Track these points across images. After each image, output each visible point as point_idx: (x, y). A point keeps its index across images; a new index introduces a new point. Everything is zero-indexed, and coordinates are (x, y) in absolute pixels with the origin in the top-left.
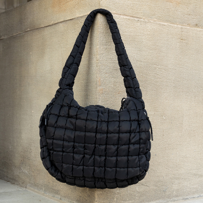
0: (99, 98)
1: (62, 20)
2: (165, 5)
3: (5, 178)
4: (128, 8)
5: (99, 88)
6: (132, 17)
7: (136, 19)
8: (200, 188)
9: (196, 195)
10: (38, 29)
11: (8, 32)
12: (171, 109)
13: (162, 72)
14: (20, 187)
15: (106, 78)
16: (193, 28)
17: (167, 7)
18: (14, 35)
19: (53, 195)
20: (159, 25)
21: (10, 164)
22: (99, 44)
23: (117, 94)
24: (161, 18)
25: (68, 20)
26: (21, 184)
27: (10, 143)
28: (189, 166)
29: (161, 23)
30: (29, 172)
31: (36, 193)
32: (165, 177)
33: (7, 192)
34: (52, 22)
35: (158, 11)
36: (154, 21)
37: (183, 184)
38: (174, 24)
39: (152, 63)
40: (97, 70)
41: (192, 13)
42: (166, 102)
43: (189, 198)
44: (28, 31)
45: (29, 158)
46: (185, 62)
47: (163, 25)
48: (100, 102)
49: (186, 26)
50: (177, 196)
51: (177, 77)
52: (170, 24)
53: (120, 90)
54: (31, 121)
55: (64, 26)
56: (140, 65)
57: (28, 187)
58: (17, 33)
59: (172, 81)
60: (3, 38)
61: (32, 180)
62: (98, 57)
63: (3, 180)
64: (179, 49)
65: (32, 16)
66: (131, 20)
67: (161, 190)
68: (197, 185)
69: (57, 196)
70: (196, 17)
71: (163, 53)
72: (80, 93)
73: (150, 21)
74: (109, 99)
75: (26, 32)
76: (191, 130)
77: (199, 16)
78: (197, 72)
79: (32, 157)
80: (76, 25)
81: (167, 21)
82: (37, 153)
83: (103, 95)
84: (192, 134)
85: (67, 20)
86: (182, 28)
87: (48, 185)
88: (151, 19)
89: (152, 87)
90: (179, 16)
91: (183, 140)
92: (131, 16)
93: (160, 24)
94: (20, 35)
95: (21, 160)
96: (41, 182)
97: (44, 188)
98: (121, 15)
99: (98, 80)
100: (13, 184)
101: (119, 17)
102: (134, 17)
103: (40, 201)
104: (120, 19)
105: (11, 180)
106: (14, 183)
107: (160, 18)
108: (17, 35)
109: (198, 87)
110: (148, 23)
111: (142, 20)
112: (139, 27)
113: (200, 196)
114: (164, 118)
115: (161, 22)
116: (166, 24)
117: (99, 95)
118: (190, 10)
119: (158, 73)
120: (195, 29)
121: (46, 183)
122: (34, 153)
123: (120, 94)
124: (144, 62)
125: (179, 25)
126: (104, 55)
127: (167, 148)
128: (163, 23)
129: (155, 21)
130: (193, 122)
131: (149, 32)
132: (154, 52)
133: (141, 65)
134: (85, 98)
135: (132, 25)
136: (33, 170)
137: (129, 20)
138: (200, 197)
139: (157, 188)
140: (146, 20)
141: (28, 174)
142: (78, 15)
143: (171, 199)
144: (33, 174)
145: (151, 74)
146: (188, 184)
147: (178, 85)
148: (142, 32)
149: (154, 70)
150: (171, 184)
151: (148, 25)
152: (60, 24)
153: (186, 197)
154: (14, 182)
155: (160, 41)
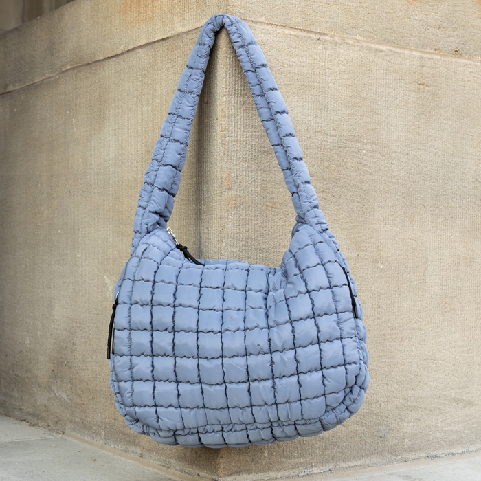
0: (227, 219)
1: (144, 42)
2: (381, 4)
3: (16, 413)
4: (296, 10)
5: (226, 195)
6: (305, 31)
7: (313, 36)
8: (468, 432)
9: (459, 449)
10: (89, 64)
11: (23, 74)
12: (397, 245)
13: (374, 160)
14: (49, 432)
15: (243, 170)
16: (449, 59)
17: (386, 10)
18: (37, 80)
19: (124, 448)
20: (367, 50)
21: (27, 381)
22: (227, 93)
23: (270, 208)
24: (372, 36)
25: (158, 41)
26: (52, 426)
27: (28, 331)
28: (440, 380)
29: (373, 46)
30: (69, 397)
31: (87, 445)
32: (383, 404)
33: (18, 442)
34: (122, 47)
35: (365, 18)
36: (356, 41)
37: (427, 423)
38: (402, 48)
39: (350, 137)
40: (222, 154)
41: (445, 24)
42: (385, 229)
43: (442, 456)
44: (67, 71)
45: (70, 364)
46: (430, 136)
47: (376, 50)
48: (230, 226)
49: (432, 53)
50: (412, 450)
51: (410, 171)
52: (393, 49)
53: (276, 200)
54: (75, 278)
55: (148, 55)
56: (323, 143)
57: (67, 431)
58: (44, 75)
59: (400, 181)
60: (11, 90)
61: (76, 415)
62: (224, 123)
63: (12, 419)
64: (415, 107)
65: (76, 35)
66: (302, 38)
67: (375, 433)
68: (461, 425)
69: (133, 449)
70: (454, 33)
71: (377, 116)
72: (183, 207)
73: (346, 41)
74: (250, 221)
75: (63, 72)
76: (446, 297)
77: (462, 32)
78: (459, 160)
79: (76, 360)
80: (175, 52)
81: (387, 42)
82: (89, 352)
83: (235, 210)
84: (447, 306)
85: (154, 42)
86: (422, 58)
87: (114, 425)
88: (349, 36)
89: (351, 194)
90: (415, 30)
91: (427, 320)
92: (301, 30)
93: (370, 49)
94: (50, 79)
95: (53, 368)
96: (98, 418)
97: (103, 433)
98: (278, 27)
99: (224, 175)
100: (34, 425)
101: (274, 31)
102: (308, 31)
103: (95, 460)
104: (275, 35)
105: (30, 418)
106: (36, 424)
107: (371, 34)
108: (43, 80)
109: (460, 196)
110: (341, 46)
111: (327, 38)
112: (319, 54)
113: (468, 451)
114: (381, 267)
115: (373, 43)
116: (383, 48)
117: (228, 210)
118: (442, 17)
119: (365, 162)
120: (454, 60)
121: (107, 420)
122: (80, 352)
123: (276, 210)
124: (333, 136)
125: (416, 50)
126: (239, 117)
127: (389, 337)
128: (377, 47)
129: (358, 41)
130: (450, 276)
131: (343, 67)
132: (355, 113)
133: (325, 143)
134: (195, 219)
135: (305, 49)
136: (79, 392)
137: (296, 38)
138: (468, 454)
139: (366, 430)
140: (337, 39)
141: (69, 401)
142: (179, 29)
143: (400, 457)
144: (79, 401)
145: (349, 164)
146: (438, 423)
147: (413, 190)
148: (328, 66)
149: (356, 155)
150: (399, 420)
151: (341, 51)
152: (140, 50)
153: (435, 453)
154: (36, 422)
155: (370, 88)
